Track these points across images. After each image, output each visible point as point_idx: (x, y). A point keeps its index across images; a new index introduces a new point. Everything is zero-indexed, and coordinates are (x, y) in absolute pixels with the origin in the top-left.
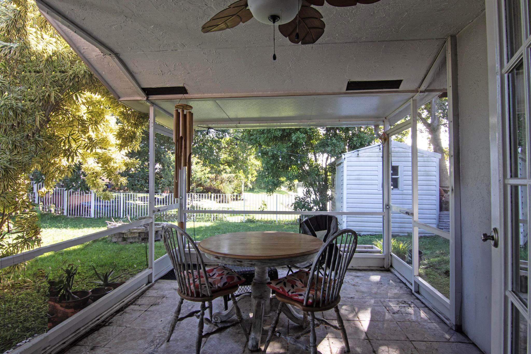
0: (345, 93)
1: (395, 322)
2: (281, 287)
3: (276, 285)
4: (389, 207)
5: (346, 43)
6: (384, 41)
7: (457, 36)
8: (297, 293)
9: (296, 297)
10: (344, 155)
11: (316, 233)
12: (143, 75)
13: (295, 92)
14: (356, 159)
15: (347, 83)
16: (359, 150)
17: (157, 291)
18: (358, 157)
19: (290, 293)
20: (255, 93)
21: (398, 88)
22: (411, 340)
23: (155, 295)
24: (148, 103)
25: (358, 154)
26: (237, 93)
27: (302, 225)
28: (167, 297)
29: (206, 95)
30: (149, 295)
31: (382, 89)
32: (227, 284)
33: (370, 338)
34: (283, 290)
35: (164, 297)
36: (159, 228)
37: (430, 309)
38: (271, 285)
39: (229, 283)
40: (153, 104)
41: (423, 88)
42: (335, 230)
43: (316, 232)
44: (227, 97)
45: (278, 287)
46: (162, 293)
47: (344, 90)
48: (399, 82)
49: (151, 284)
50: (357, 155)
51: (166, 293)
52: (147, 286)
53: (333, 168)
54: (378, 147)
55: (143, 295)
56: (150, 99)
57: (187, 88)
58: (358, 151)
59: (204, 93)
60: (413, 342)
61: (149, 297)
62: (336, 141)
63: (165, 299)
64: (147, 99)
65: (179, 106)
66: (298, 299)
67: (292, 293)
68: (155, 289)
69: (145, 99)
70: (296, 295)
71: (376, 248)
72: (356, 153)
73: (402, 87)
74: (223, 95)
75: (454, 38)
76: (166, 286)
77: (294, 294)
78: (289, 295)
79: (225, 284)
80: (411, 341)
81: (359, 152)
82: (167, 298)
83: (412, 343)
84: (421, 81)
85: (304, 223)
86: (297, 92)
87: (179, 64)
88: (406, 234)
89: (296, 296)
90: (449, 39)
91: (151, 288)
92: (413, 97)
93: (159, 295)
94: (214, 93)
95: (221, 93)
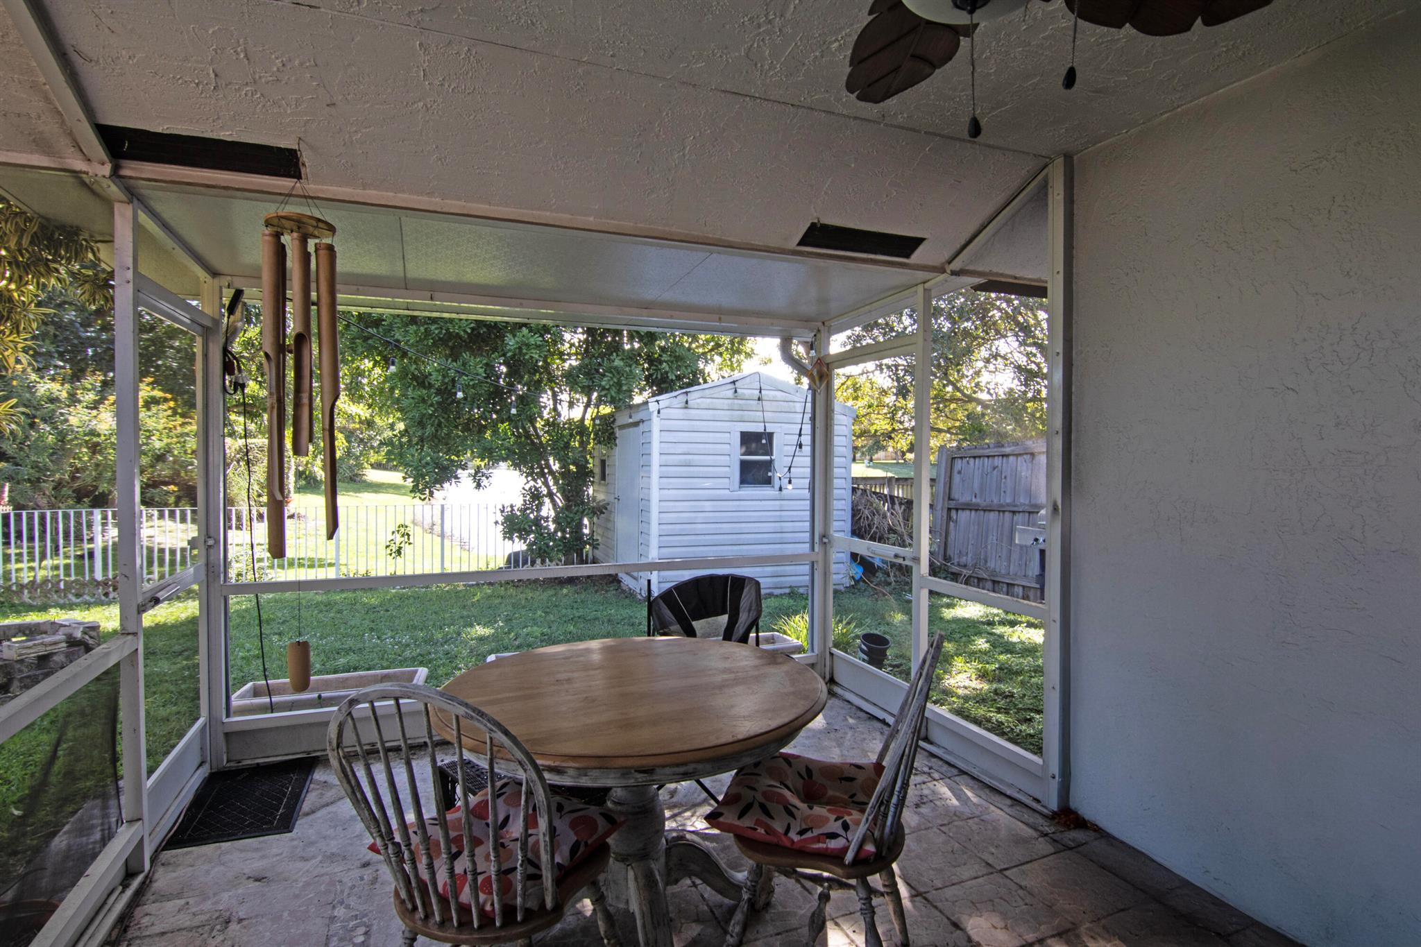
0: (794, 253)
1: (935, 829)
2: (758, 822)
3: (739, 818)
4: (830, 541)
5: (855, 118)
6: (935, 134)
7: (1075, 158)
8: (816, 832)
9: (821, 845)
10: (657, 401)
11: (697, 625)
12: (121, 75)
13: (667, 229)
14: (681, 413)
15: (808, 225)
16: (688, 390)
17: (182, 902)
18: (686, 408)
19: (793, 836)
20: (548, 213)
21: (908, 256)
22: (999, 868)
23: (185, 920)
24: (114, 188)
25: (687, 402)
26: (490, 204)
27: (655, 607)
28: (242, 915)
29: (372, 195)
30: (157, 929)
31: (876, 253)
32: (582, 849)
33: (922, 890)
34: (769, 831)
35: (228, 922)
36: (55, 643)
37: (973, 778)
38: (721, 819)
39: (586, 843)
40: (133, 195)
41: (956, 265)
42: (753, 614)
43: (694, 623)
44: (452, 211)
45: (747, 822)
46: (207, 905)
47: (793, 243)
48: (918, 242)
49: (140, 878)
50: (683, 405)
51: (226, 900)
52: (129, 893)
53: (607, 431)
54: (732, 386)
55: (129, 935)
56: (125, 172)
57: (306, 157)
58: (687, 393)
59: (364, 187)
60: (1007, 873)
61: (163, 934)
62: (621, 363)
63: (233, 926)
64: (115, 173)
65: (284, 221)
66: (827, 849)
67: (801, 833)
68: (164, 897)
69: (107, 169)
70: (818, 839)
71: (785, 640)
72: (682, 398)
73: (917, 257)
74: (435, 202)
75: (1068, 158)
76: (208, 872)
77: (809, 835)
78: (793, 842)
79: (574, 849)
80: (1001, 871)
81: (690, 397)
82: (240, 921)
83: (1007, 877)
84: (958, 246)
85: (661, 602)
86: (673, 229)
87: (301, 64)
88: (787, 591)
89: (819, 842)
90: (1060, 161)
91: (149, 896)
92: (924, 283)
93: (203, 918)
94: (403, 192)
95: (430, 194)
